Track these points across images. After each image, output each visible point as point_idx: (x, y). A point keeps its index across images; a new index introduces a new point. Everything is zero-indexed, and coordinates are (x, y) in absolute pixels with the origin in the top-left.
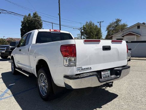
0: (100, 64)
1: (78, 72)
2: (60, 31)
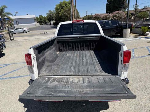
2: (84, 22)
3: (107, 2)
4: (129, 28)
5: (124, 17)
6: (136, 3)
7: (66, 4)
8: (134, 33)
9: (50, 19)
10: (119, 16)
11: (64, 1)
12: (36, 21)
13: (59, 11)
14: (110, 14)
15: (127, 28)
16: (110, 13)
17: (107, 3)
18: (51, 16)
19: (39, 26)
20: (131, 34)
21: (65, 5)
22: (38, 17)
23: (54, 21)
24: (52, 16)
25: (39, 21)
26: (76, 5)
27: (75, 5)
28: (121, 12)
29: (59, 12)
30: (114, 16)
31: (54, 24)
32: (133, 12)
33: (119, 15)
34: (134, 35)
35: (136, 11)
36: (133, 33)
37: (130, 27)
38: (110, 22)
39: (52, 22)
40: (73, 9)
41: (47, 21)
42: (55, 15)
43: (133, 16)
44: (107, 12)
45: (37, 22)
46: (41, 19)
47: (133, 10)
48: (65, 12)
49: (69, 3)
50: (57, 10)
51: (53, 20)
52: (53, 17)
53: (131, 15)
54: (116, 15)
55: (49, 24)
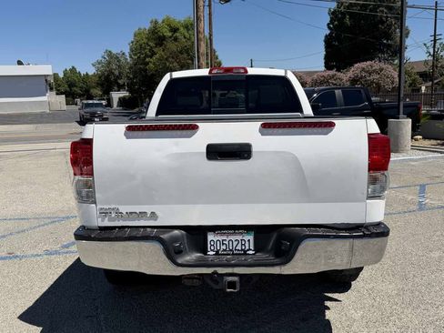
0: (199, 207)
1: (103, 221)
2: (246, 72)
3: (329, 28)
4: (409, 116)
5: (393, 83)
6: (435, 35)
7: (174, 30)
8: (430, 139)
9: (107, 82)
10: (372, 82)
11: (168, 19)
12: (51, 89)
13: (147, 56)
14: (339, 74)
15: (401, 115)
16: (338, 70)
17: (328, 32)
18: (111, 72)
19: (65, 107)
20: (416, 140)
21: (170, 34)
22: (61, 75)
23: (124, 94)
24: (117, 73)
25: (62, 90)
26: (211, 35)
27: (208, 36)
28: (382, 65)
29: (147, 60)
30: (354, 81)
31: (122, 102)
32: (427, 69)
33: (375, 77)
34: (427, 143)
35: (434, 66)
36: (424, 138)
37: (413, 113)
38: (338, 93)
39: (116, 96)
40: (203, 48)
41: (97, 91)
42: (130, 68)
43: (426, 81)
44: (328, 66)
45: (57, 94)
46: (71, 85)
47: (426, 62)
48: (170, 60)
49: (188, 27)
50: (137, 48)
51: (120, 88)
52: (119, 77)
53: (420, 80)
54: (362, 77)
55: (104, 102)
